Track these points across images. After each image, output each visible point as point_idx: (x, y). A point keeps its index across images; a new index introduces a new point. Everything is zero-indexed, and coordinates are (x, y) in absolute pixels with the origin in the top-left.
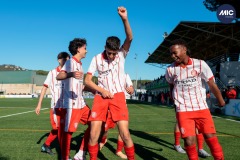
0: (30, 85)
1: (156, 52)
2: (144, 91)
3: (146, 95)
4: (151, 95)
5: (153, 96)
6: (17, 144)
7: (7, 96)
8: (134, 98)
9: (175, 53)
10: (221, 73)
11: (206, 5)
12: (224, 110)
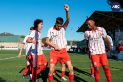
0: (18, 43)
1: (82, 26)
2: (76, 47)
3: (77, 49)
4: (79, 49)
5: (80, 49)
6: (11, 73)
7: (6, 49)
8: (71, 50)
9: (89, 24)
10: (116, 37)
11: (108, 3)
12: (117, 56)
